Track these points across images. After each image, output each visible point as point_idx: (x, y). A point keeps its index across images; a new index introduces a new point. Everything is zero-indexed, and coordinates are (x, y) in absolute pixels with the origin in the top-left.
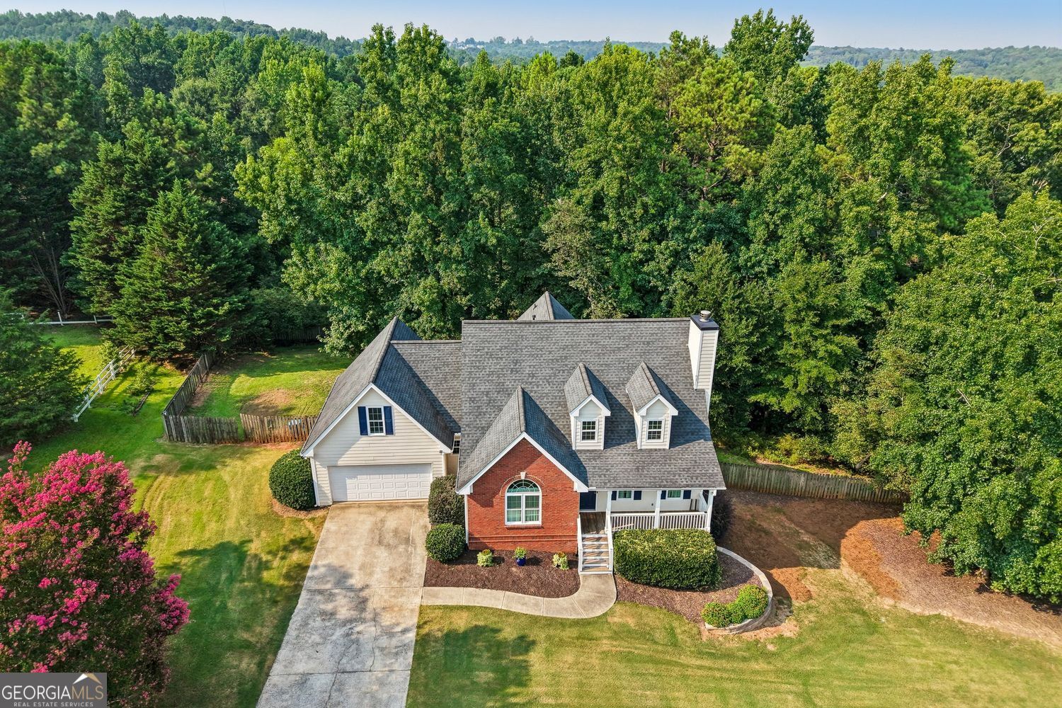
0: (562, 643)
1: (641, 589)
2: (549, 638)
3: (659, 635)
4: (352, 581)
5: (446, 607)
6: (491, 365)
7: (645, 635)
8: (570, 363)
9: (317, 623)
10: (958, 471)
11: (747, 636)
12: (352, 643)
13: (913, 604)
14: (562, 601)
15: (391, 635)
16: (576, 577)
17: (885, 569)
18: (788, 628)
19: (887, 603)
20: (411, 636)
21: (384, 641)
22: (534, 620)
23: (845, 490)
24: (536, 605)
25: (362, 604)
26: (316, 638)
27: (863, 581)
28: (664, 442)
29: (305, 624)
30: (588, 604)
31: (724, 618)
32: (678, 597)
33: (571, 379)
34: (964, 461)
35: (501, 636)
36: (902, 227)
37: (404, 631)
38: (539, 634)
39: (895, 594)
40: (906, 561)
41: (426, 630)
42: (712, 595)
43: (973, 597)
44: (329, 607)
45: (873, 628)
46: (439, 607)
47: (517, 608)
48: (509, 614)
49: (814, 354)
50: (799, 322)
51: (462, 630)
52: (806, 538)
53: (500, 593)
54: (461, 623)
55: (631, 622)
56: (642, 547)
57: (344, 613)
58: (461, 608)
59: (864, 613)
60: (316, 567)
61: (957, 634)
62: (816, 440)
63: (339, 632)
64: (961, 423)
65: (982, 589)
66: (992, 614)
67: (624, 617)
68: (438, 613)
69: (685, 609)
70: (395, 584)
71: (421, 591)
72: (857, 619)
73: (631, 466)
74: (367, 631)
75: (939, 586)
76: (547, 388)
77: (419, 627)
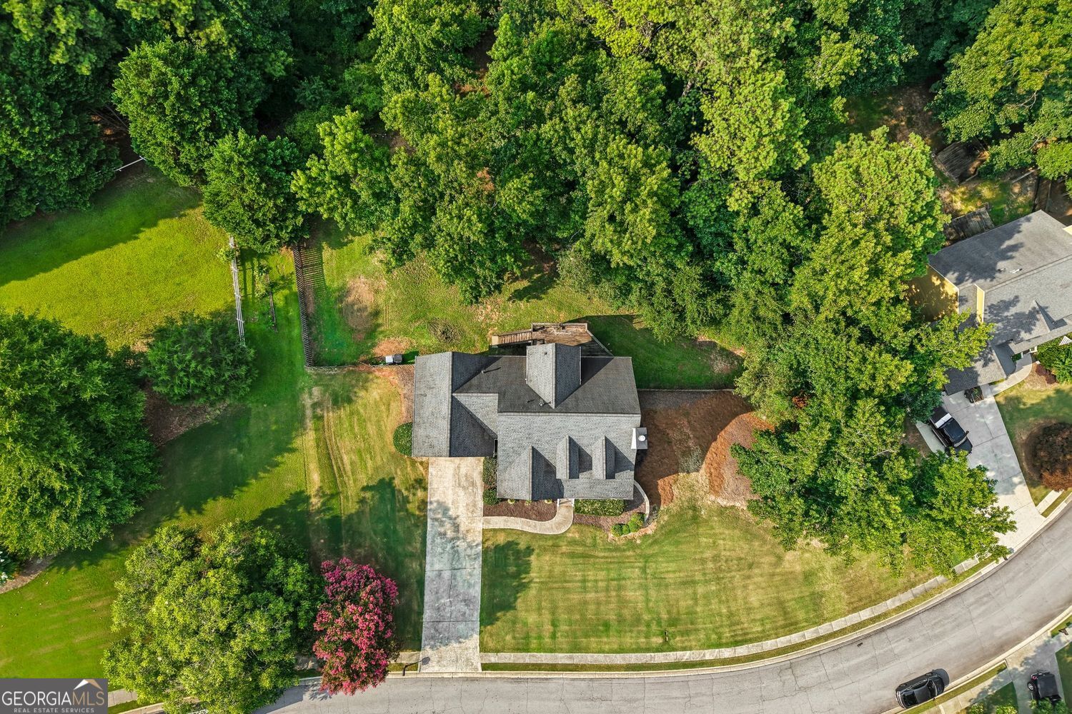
0: (545, 550)
1: (584, 515)
3: (589, 541)
4: (450, 513)
5: (494, 530)
6: (515, 435)
7: (583, 543)
8: (561, 435)
9: (438, 540)
11: (629, 536)
12: (455, 551)
13: (726, 497)
14: (547, 524)
15: (471, 547)
16: (555, 507)
17: (724, 470)
19: (711, 499)
20: (480, 548)
21: (469, 552)
22: (534, 536)
24: (535, 526)
25: (456, 527)
26: (439, 550)
27: (706, 483)
29: (433, 541)
30: (560, 525)
33: (561, 443)
35: (519, 547)
37: (477, 545)
38: (535, 545)
39: (719, 490)
41: (486, 545)
44: (442, 530)
45: (694, 520)
48: (523, 532)
51: (502, 544)
52: (691, 443)
53: (519, 520)
54: (501, 540)
55: (577, 535)
57: (450, 534)
58: (501, 530)
59: (695, 509)
60: (431, 503)
63: (449, 546)
67: (574, 533)
68: (491, 534)
69: (604, 526)
70: (470, 514)
71: (483, 519)
72: (688, 515)
73: (588, 485)
74: (461, 545)
76: (547, 446)
77: (483, 543)
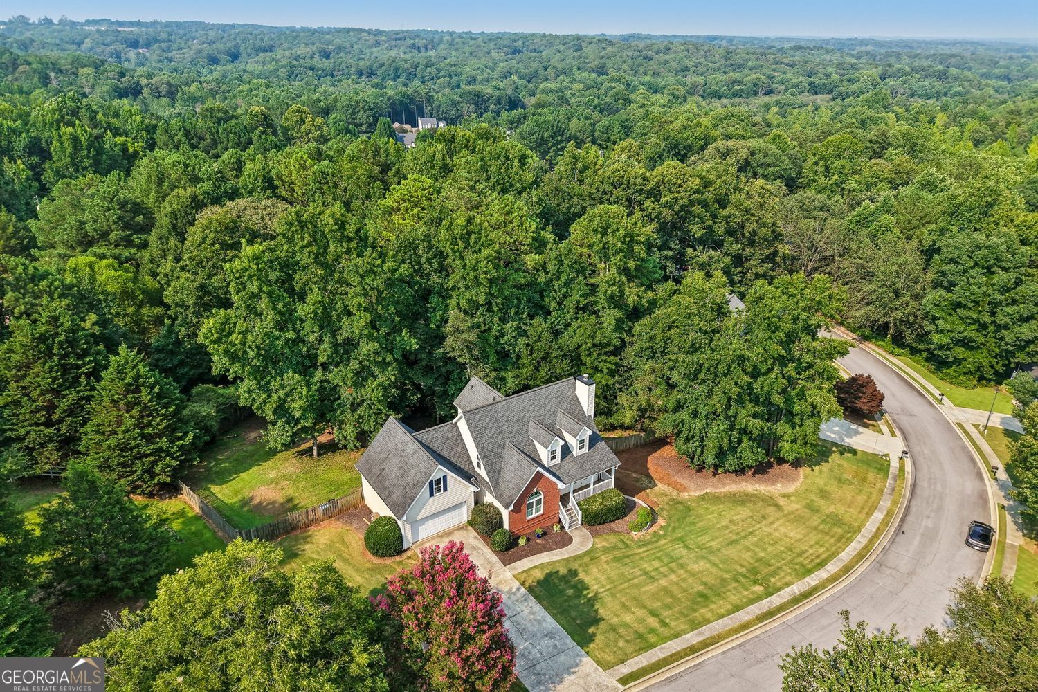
0: (587, 565)
1: (597, 527)
2: (580, 565)
3: (620, 545)
5: (525, 571)
6: (488, 433)
7: (615, 548)
8: (525, 420)
10: (700, 423)
11: (649, 531)
13: (695, 491)
14: (570, 547)
15: (514, 594)
16: (567, 534)
17: (674, 479)
18: (661, 522)
19: (685, 495)
20: (523, 590)
21: (514, 598)
22: (567, 560)
23: (633, 442)
24: (561, 553)
27: (671, 489)
28: (586, 449)
30: (582, 543)
31: (640, 527)
32: (613, 525)
33: (531, 429)
34: (702, 417)
35: (561, 573)
36: (633, 295)
37: (518, 589)
38: (574, 566)
39: (685, 489)
40: (679, 472)
41: (527, 585)
42: (627, 518)
43: (714, 479)
45: (689, 509)
46: (522, 572)
47: (555, 558)
48: (554, 562)
49: (601, 371)
50: (589, 355)
51: (542, 578)
52: (634, 475)
54: (539, 575)
55: (605, 544)
56: (595, 506)
58: (532, 568)
59: (681, 503)
61: (716, 499)
62: (604, 417)
64: (697, 399)
65: (715, 474)
66: (724, 485)
67: (601, 543)
68: (524, 575)
69: (620, 530)
70: (490, 571)
71: (506, 568)
72: (681, 507)
73: (577, 467)
75: (698, 478)
76: (520, 438)
77: (522, 585)
